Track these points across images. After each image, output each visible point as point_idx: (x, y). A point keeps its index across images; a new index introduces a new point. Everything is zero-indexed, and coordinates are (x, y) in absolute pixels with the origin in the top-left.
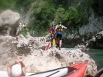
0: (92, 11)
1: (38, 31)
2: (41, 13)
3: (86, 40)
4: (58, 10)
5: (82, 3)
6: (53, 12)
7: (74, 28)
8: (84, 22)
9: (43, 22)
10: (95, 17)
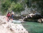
0: (26, 5)
1: (3, 12)
2: (5, 4)
3: (23, 17)
4: (12, 3)
5: (22, 1)
6: (10, 4)
7: (19, 12)
8: (23, 10)
9: (6, 8)
10: (27, 8)
